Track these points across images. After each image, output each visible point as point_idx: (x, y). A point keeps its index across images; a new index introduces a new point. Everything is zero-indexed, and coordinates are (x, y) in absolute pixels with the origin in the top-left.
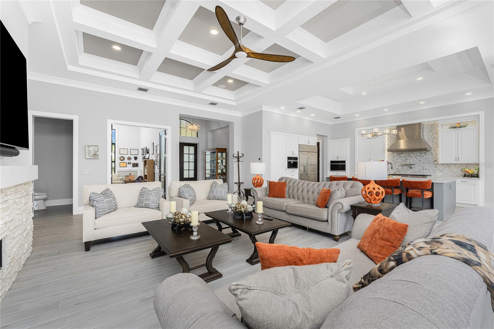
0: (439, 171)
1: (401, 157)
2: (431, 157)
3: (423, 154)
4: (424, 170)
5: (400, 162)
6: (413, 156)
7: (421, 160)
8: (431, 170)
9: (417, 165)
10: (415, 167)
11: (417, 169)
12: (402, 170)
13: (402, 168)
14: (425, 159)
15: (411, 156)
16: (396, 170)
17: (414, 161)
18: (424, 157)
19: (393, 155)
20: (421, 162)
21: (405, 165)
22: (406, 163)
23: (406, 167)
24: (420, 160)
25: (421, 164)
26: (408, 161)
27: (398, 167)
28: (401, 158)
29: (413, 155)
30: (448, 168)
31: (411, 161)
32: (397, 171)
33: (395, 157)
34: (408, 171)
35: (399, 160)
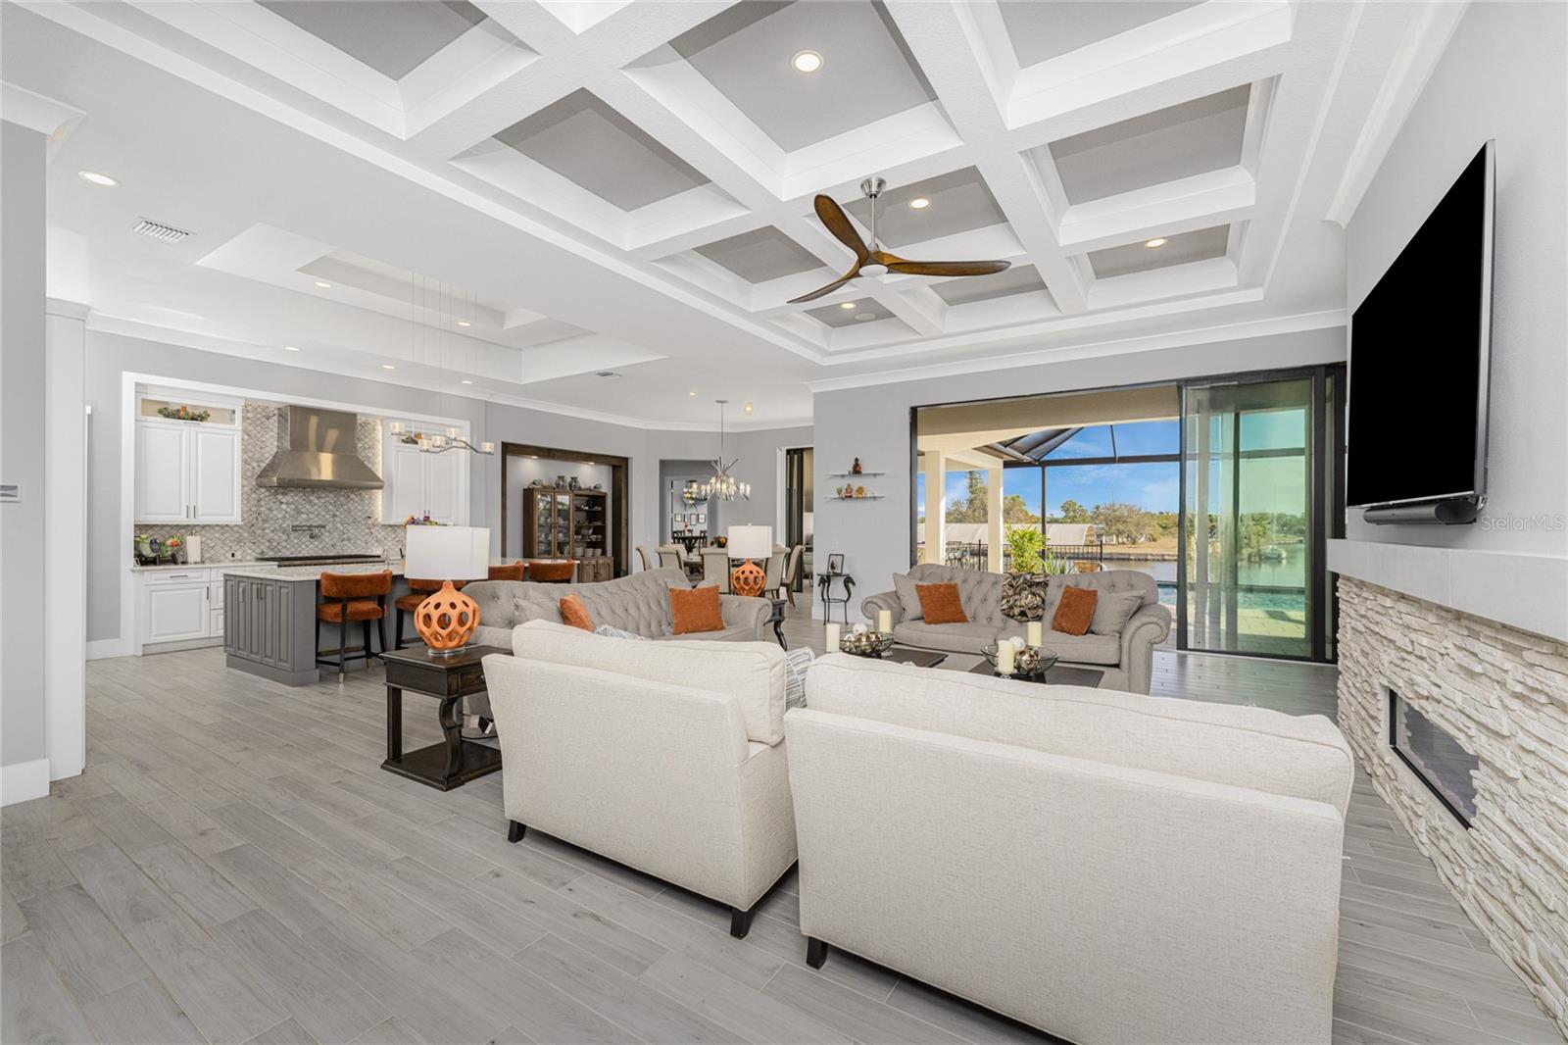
0: (376, 544)
1: (282, 503)
2: (359, 507)
3: (342, 499)
4: (345, 542)
5: (278, 519)
6: (316, 501)
7: (337, 513)
8: (359, 542)
9: (328, 528)
10: (322, 534)
11: (327, 540)
12: (284, 544)
13: (284, 537)
14: (346, 513)
15: (311, 501)
16: (267, 544)
17: (320, 516)
18: (345, 507)
19: (254, 496)
20: (337, 519)
21: (295, 529)
22: (297, 523)
23: (296, 534)
24: (335, 516)
25: (338, 525)
26: (304, 516)
27: (271, 535)
28: (284, 506)
29: (317, 498)
30: (393, 536)
31: (312, 516)
32: (269, 547)
33: (262, 503)
34: (304, 546)
35: (275, 512)
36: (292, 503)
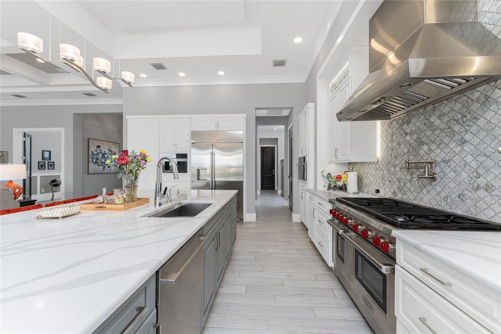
1: (407, 134)
5: (405, 154)
6: (437, 122)
7: (468, 137)
9: (453, 165)
11: (452, 185)
12: (408, 185)
14: (482, 134)
16: (397, 183)
17: (443, 146)
18: (481, 122)
20: (467, 147)
24: (463, 142)
25: (469, 159)
27: (400, 173)
31: (433, 147)
35: (402, 147)
36: (415, 131)
